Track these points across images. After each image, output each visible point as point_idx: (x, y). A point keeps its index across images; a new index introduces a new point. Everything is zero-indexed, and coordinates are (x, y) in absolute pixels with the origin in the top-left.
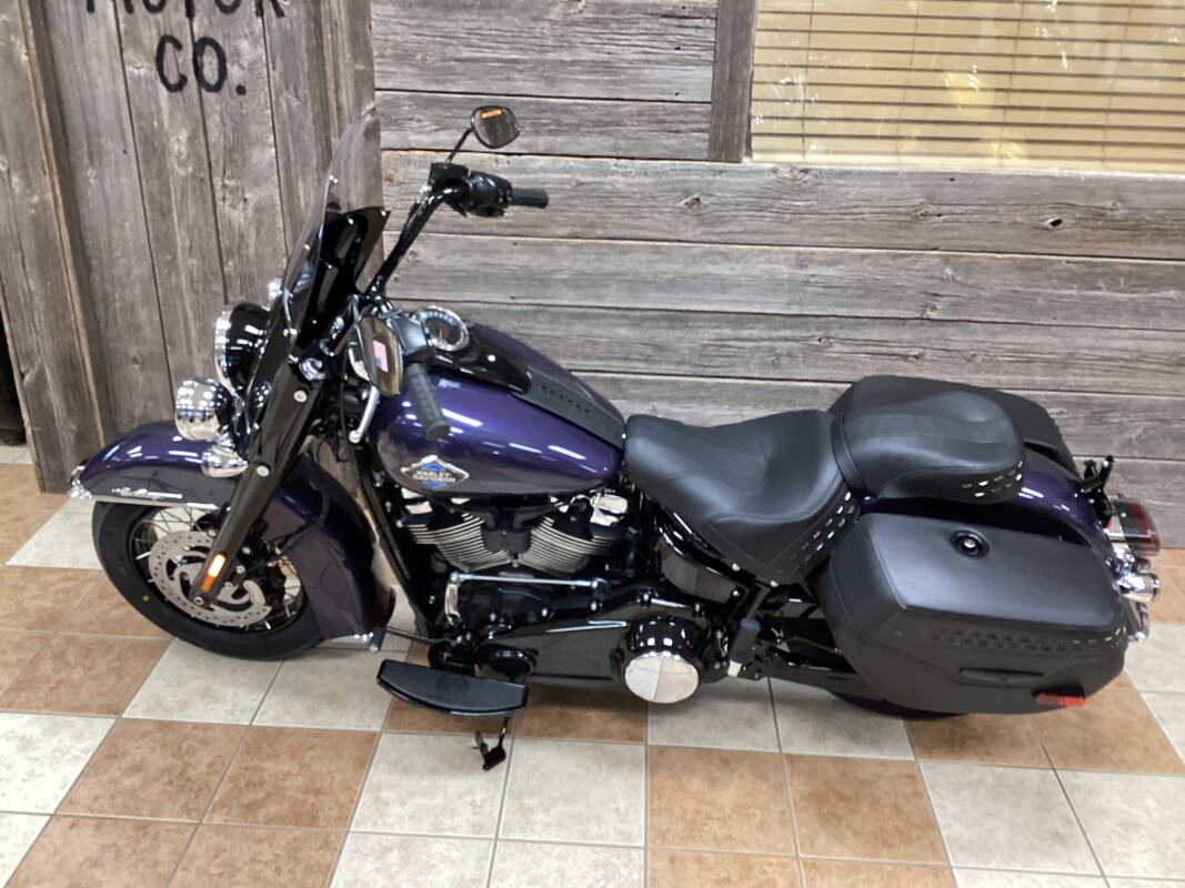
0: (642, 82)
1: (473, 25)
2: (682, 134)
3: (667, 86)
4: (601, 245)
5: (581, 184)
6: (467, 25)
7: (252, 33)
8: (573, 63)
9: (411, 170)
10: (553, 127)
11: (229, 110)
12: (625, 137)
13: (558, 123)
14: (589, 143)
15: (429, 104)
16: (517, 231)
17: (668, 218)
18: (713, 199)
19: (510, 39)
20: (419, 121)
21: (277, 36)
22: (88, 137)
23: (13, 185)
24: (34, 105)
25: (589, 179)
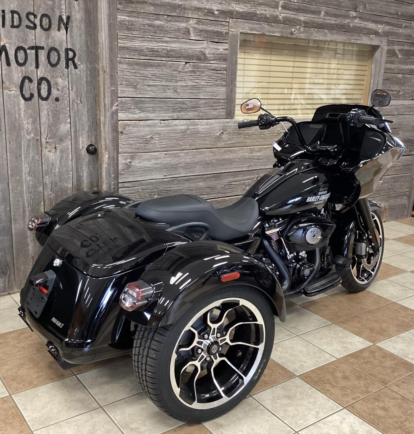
1: (154, 72)
2: (217, 110)
3: (213, 94)
4: (194, 152)
5: (187, 129)
6: (151, 72)
8: (186, 86)
9: (130, 129)
10: (179, 110)
11: (51, 108)
12: (201, 112)
13: (181, 108)
14: (191, 114)
15: (137, 103)
16: (167, 149)
17: (214, 140)
18: (227, 132)
19: (166, 78)
20: (134, 109)
21: (73, 77)
25: (191, 127)
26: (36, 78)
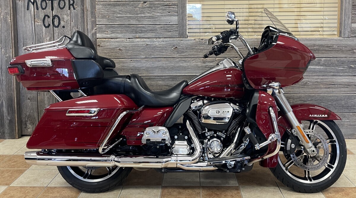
0: (161, 20)
1: (121, 9)
2: (172, 32)
3: (167, 21)
4: (154, 60)
5: (147, 45)
6: (119, 9)
7: (67, 14)
8: (145, 17)
9: (105, 43)
10: (140, 32)
11: (60, 32)
12: (158, 33)
13: (141, 30)
14: (149, 35)
15: (109, 28)
16: (132, 57)
17: (169, 52)
18: (181, 47)
19: (129, 12)
20: (107, 31)
21: (73, 14)
22: (23, 40)
23: (2, 52)
24: (10, 32)
25: (149, 43)
26: (52, 15)
